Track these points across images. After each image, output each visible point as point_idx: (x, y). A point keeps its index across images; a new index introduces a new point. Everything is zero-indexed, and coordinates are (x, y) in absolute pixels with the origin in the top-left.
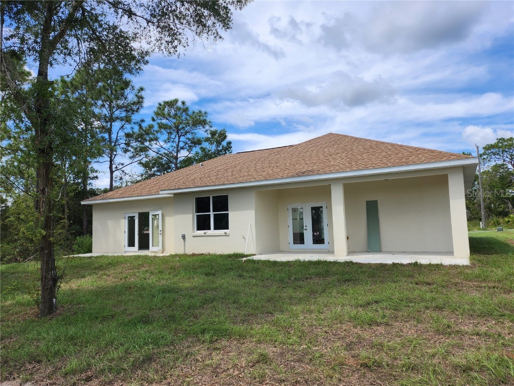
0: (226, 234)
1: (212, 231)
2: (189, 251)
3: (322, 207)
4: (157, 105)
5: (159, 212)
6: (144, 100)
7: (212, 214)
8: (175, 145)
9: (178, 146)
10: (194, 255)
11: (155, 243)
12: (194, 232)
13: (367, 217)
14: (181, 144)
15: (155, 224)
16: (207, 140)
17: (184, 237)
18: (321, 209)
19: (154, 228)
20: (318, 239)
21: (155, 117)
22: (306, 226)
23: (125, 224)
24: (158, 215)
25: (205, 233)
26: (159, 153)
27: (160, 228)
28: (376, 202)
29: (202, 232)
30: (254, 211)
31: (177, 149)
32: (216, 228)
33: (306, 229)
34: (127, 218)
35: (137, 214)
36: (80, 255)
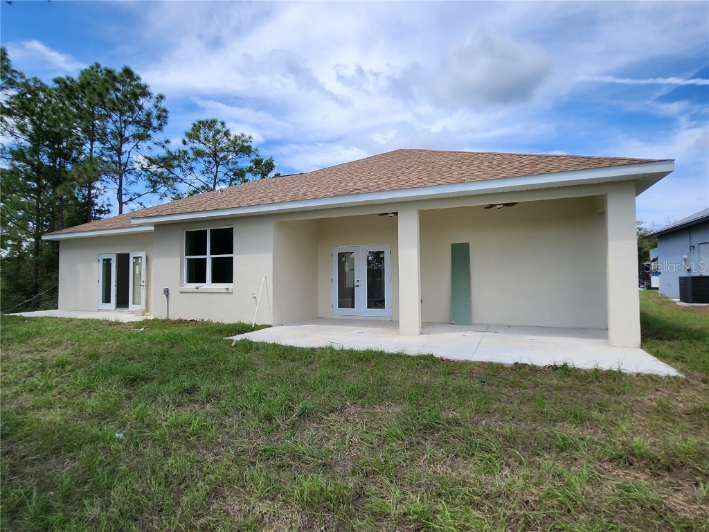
0: (228, 292)
1: (209, 285)
2: (174, 316)
3: (383, 252)
4: (192, 126)
5: (142, 254)
6: (169, 115)
7: (209, 257)
8: (212, 176)
9: (216, 177)
10: (180, 322)
11: (136, 299)
12: (181, 285)
13: (452, 270)
14: (220, 175)
15: (137, 272)
16: (250, 170)
17: (167, 292)
18: (381, 256)
19: (136, 276)
20: (376, 299)
21: (187, 140)
22: (358, 281)
23: (98, 269)
24: (141, 257)
25: (197, 288)
26: (192, 185)
27: (143, 278)
28: (467, 245)
29: (193, 286)
30: (272, 254)
31: (215, 181)
32: (215, 280)
33: (358, 286)
34: (101, 261)
35: (115, 255)
36: (18, 314)
